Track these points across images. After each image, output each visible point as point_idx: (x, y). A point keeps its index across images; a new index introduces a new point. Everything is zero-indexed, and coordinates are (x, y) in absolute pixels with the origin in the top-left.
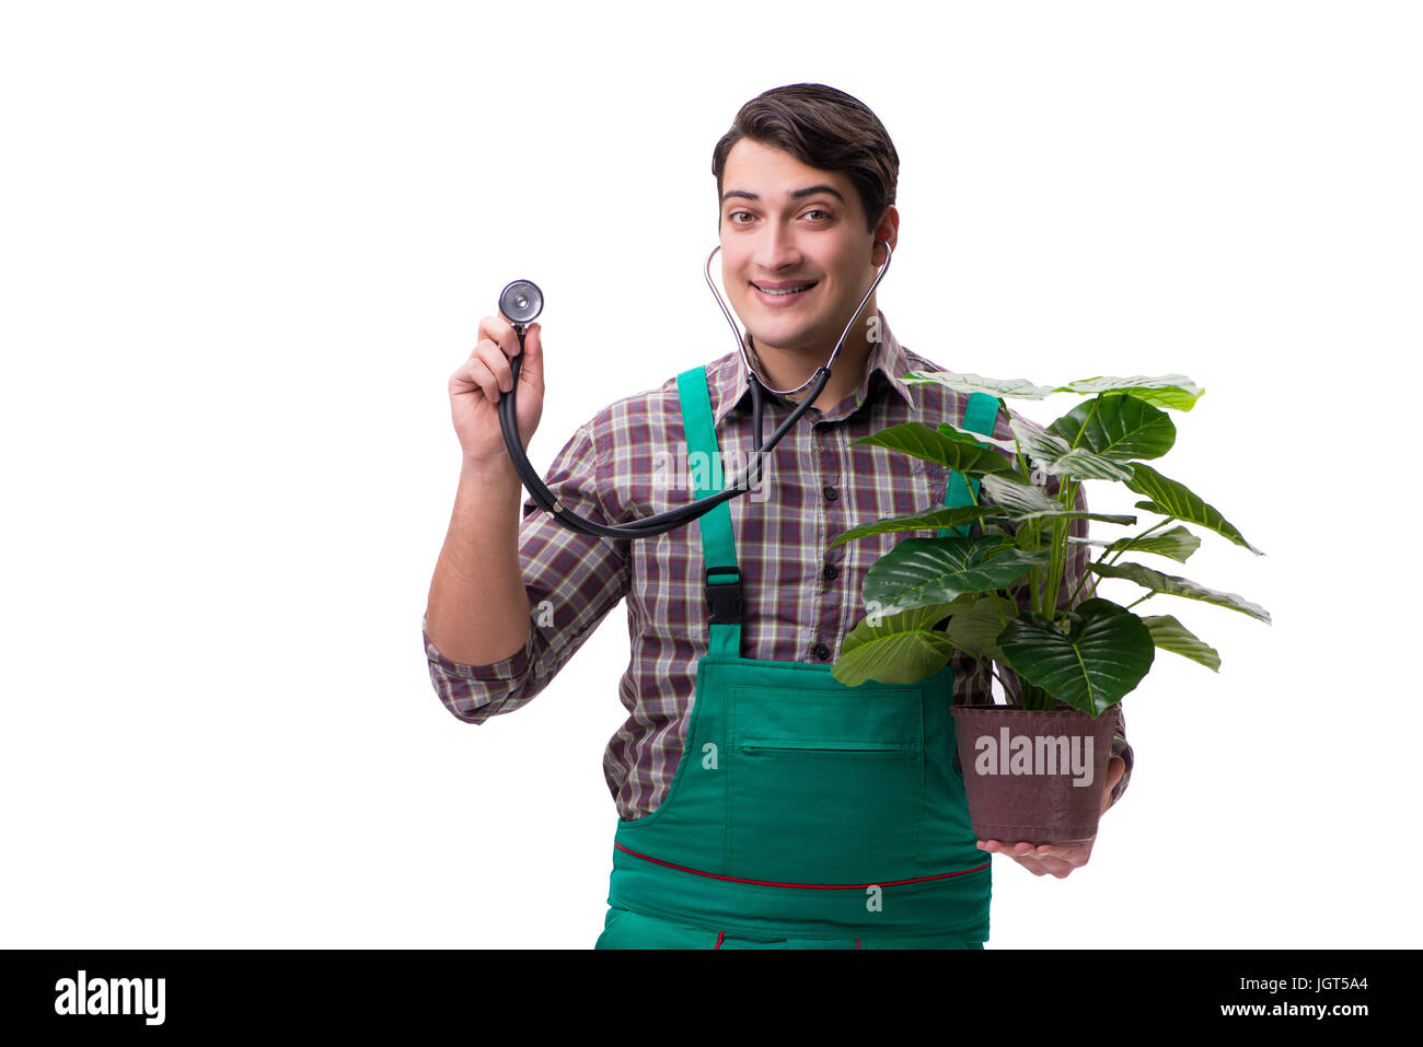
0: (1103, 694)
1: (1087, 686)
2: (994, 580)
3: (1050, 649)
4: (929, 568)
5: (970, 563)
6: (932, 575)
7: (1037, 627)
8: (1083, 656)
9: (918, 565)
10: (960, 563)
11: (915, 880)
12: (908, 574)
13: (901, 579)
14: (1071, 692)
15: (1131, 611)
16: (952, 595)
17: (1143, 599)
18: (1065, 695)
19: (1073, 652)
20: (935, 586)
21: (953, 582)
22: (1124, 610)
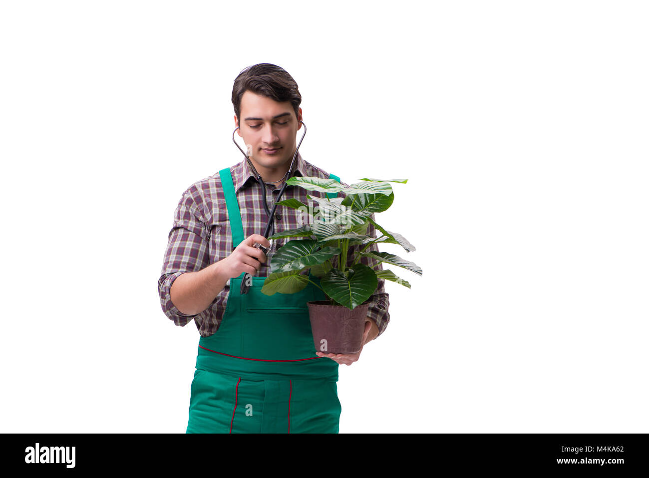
0: (356, 301)
1: (350, 298)
2: (318, 261)
3: (339, 283)
4: (296, 253)
5: (312, 252)
6: (297, 256)
7: (336, 274)
8: (351, 286)
9: (293, 252)
10: (308, 251)
11: (311, 358)
12: (288, 255)
13: (285, 257)
14: (344, 300)
16: (302, 266)
18: (341, 301)
19: (348, 285)
20: (296, 261)
21: (304, 261)
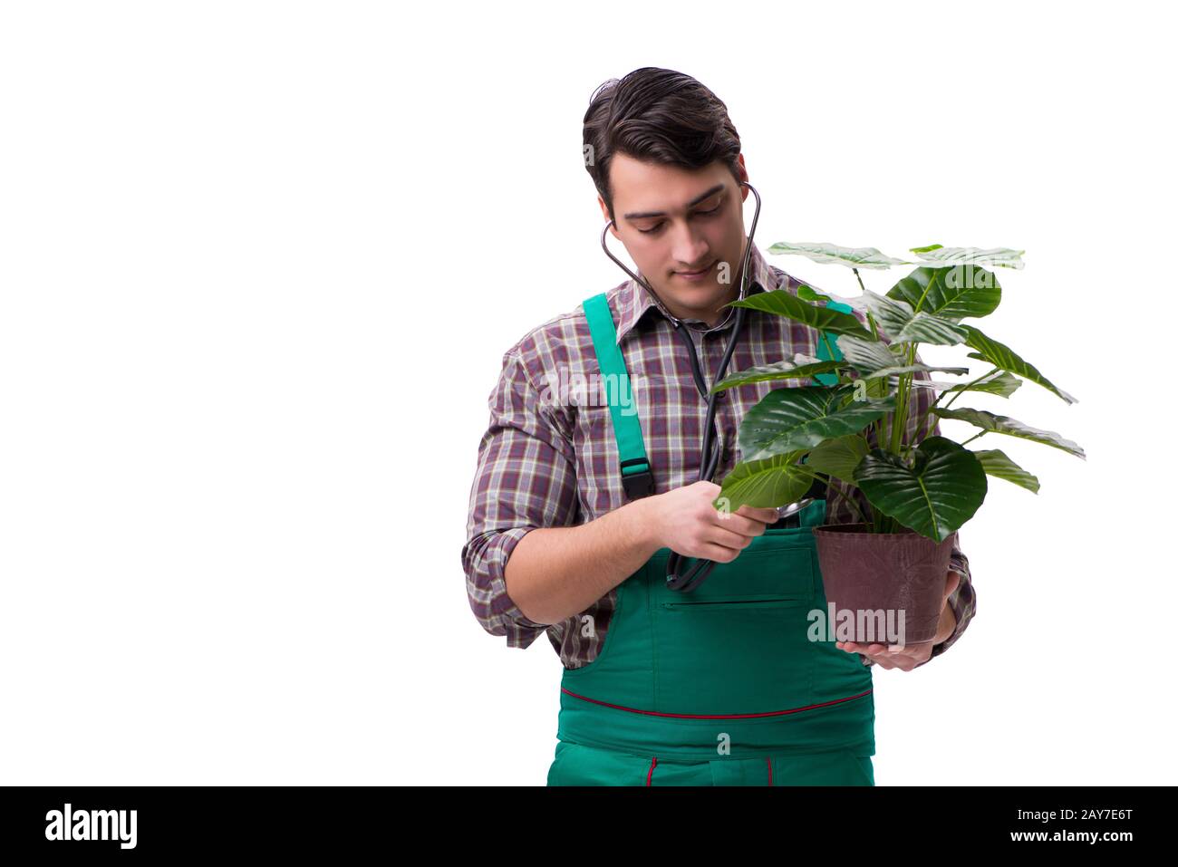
0: (944, 522)
1: (931, 516)
2: (851, 426)
3: (899, 482)
4: (794, 415)
5: (829, 410)
6: (798, 422)
7: (887, 462)
8: (927, 490)
9: (784, 413)
10: (819, 410)
11: (813, 707)
12: (777, 421)
13: (770, 426)
14: (918, 521)
15: (966, 447)
16: (816, 440)
17: (976, 437)
18: (913, 524)
19: (918, 485)
20: (800, 431)
21: (817, 429)
22: (960, 447)
